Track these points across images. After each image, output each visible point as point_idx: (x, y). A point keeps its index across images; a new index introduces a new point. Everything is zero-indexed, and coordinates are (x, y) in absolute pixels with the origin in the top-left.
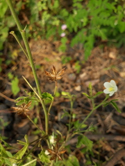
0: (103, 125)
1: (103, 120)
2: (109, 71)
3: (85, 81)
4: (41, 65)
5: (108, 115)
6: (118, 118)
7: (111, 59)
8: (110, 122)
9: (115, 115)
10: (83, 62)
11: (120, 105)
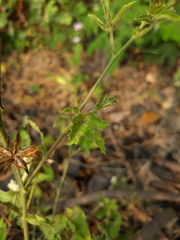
0: (135, 180)
1: (135, 172)
2: (145, 100)
3: (109, 113)
4: (42, 86)
5: (143, 164)
6: (159, 171)
7: (149, 83)
8: (146, 176)
9: (154, 165)
10: (107, 85)
11: (163, 150)
